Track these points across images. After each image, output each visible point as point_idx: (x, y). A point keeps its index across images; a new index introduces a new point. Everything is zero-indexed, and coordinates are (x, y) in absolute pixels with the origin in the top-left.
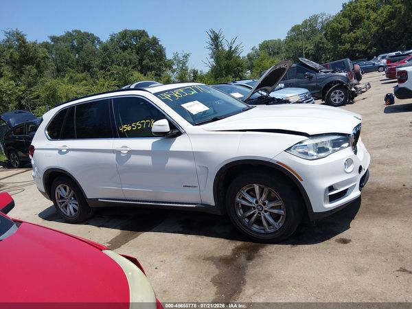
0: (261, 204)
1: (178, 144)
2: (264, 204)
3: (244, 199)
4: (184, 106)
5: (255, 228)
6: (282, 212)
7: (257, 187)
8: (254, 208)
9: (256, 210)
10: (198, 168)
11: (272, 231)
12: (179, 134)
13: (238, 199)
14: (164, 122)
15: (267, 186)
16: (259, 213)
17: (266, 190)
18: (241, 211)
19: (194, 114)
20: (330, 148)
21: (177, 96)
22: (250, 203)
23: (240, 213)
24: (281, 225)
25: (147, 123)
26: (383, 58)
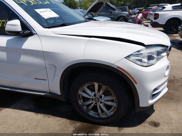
0: (98, 97)
1: (30, 44)
2: (101, 97)
3: (84, 92)
4: (38, 11)
5: (92, 113)
6: (114, 104)
7: (96, 85)
8: (92, 100)
9: (94, 101)
10: (47, 65)
11: (104, 116)
12: (31, 34)
13: (80, 92)
14: (17, 22)
15: (105, 84)
16: (96, 103)
17: (104, 87)
18: (82, 100)
19: (46, 18)
20: (156, 57)
21: (32, 2)
22: (89, 95)
23: (80, 102)
24: (112, 113)
25: (3, 23)
26: (137, 9)
